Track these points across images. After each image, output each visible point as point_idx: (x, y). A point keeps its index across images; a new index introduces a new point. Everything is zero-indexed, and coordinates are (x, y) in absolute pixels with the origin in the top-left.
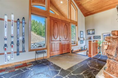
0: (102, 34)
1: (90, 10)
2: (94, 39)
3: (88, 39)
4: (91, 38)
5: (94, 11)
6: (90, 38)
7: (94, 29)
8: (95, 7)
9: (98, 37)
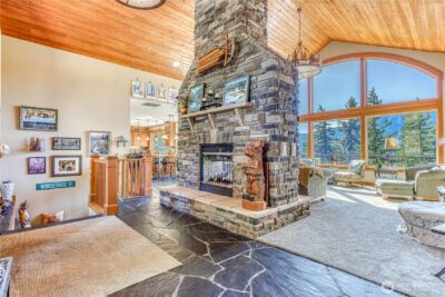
0: (88, 133)
1: (52, 27)
2: (53, 149)
3: (24, 150)
4: (42, 144)
5: (65, 41)
6: (35, 147)
7: (56, 111)
8: (79, 27)
9: (71, 144)
